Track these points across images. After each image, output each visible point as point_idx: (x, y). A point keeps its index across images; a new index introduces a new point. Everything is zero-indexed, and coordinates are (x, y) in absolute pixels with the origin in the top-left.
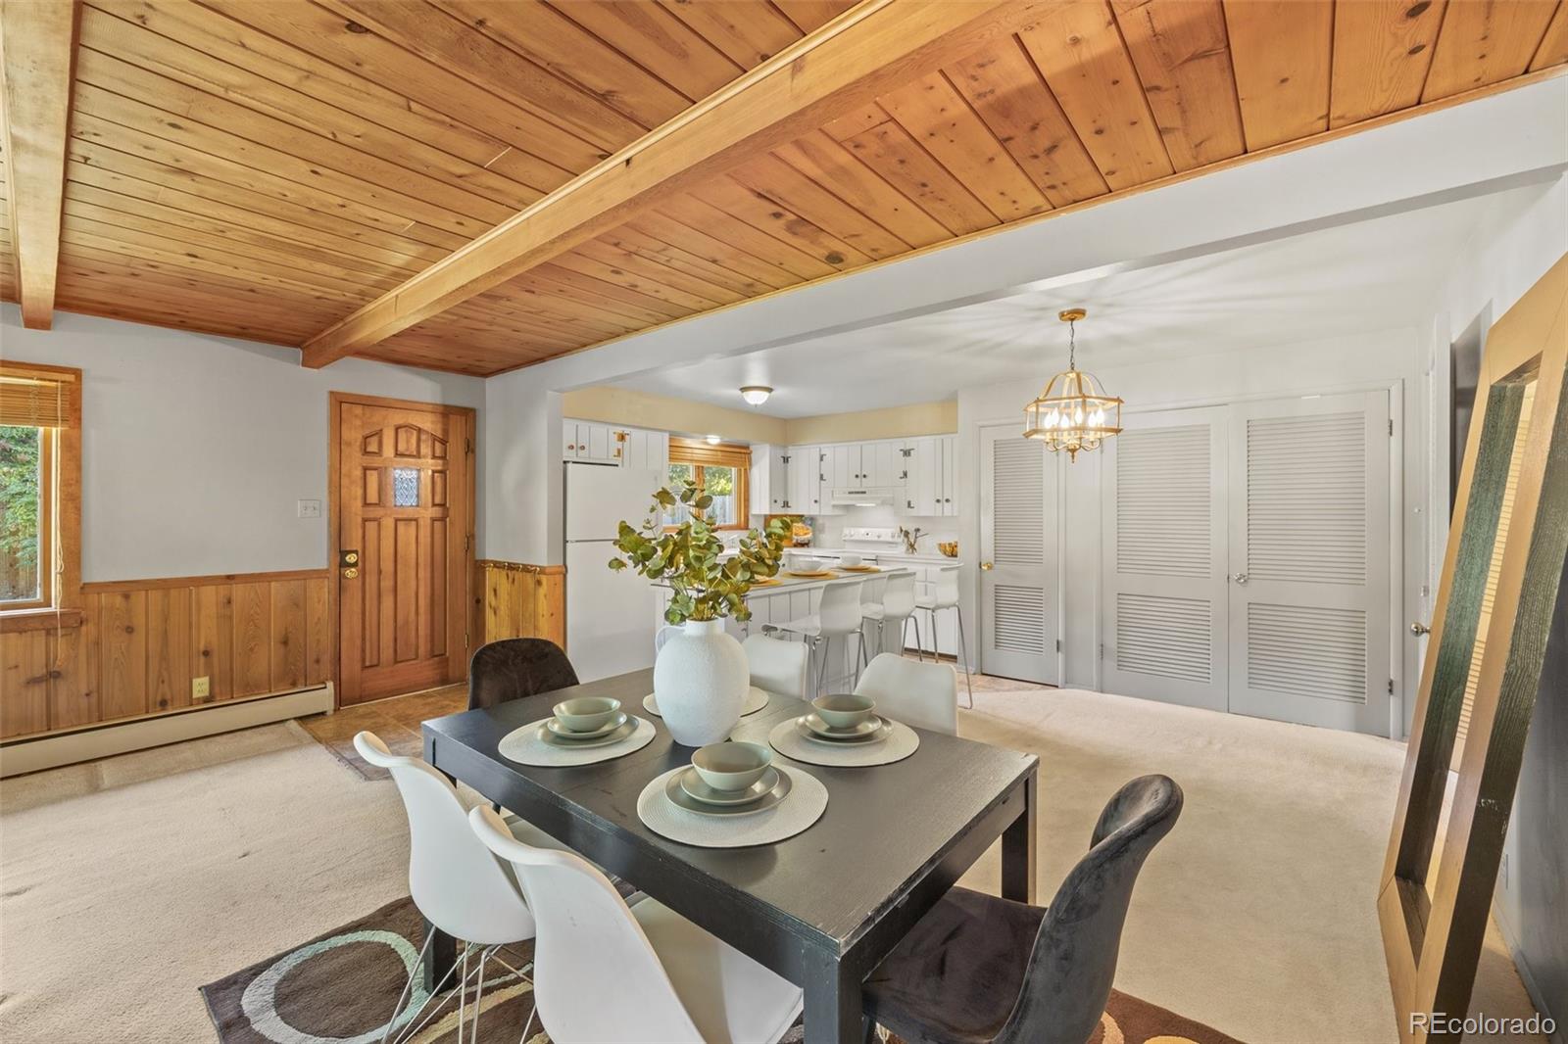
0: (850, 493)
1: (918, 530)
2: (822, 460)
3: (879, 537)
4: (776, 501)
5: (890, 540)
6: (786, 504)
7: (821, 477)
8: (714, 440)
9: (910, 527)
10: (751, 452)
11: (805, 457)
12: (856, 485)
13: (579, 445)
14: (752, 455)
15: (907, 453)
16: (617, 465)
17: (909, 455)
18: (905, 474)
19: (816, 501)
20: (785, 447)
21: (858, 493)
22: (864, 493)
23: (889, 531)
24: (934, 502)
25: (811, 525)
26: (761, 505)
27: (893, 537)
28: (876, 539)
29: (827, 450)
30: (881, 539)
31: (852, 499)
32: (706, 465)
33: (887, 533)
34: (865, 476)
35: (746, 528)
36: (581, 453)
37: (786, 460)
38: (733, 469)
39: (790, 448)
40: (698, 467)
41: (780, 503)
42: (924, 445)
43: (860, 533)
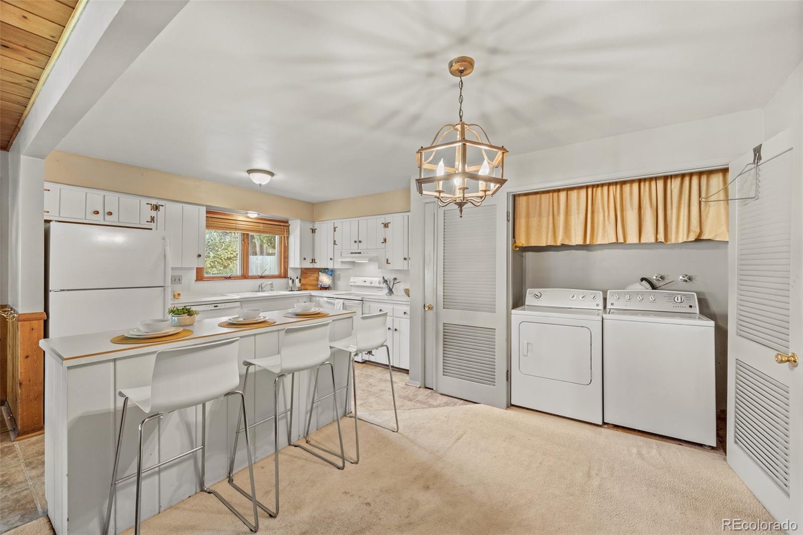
0: (351, 253)
1: (395, 279)
2: (335, 231)
3: (371, 283)
4: (305, 259)
5: (378, 285)
6: (313, 261)
7: (335, 243)
8: (253, 215)
9: (390, 277)
10: (289, 225)
11: (324, 228)
12: (355, 247)
13: (107, 211)
14: (290, 227)
15: (386, 225)
16: (151, 229)
17: (388, 227)
18: (385, 240)
19: (331, 259)
20: (314, 222)
21: (356, 253)
22: (360, 253)
23: (377, 279)
24: (403, 259)
25: (331, 275)
26: (295, 262)
27: (379, 283)
28: (369, 285)
29: (338, 223)
30: (372, 285)
31: (353, 258)
32: (251, 234)
33: (376, 280)
34: (360, 242)
35: (285, 276)
36: (107, 217)
37: (313, 231)
38: (276, 236)
39: (317, 223)
40: (244, 234)
41: (309, 260)
42: (397, 220)
43: (359, 281)
